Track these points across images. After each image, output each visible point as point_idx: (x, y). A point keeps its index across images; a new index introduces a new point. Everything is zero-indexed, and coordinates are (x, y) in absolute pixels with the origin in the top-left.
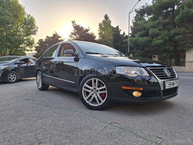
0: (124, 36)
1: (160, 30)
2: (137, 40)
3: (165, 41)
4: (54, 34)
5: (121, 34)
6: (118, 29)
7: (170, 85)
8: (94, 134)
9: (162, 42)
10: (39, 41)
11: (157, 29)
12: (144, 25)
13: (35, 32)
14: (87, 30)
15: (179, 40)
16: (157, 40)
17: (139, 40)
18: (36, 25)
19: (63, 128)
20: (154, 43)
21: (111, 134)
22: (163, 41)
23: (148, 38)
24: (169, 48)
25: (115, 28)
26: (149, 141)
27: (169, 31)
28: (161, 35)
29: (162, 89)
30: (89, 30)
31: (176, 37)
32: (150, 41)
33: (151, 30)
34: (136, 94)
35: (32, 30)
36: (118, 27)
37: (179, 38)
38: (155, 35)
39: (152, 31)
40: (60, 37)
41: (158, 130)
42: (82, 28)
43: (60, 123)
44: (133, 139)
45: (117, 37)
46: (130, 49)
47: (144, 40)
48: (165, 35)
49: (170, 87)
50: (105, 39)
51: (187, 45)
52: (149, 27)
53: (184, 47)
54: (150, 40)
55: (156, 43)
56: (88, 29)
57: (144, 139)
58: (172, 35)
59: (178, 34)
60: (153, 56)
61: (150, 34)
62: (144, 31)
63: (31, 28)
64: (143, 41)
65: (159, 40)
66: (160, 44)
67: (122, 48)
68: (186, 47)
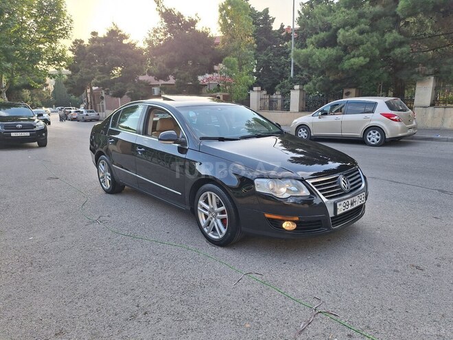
0: (283, 34)
1: (361, 32)
2: (310, 56)
3: (373, 60)
4: (112, 30)
5: (273, 29)
6: (268, 17)
7: (347, 207)
8: (223, 295)
9: (364, 63)
10: (74, 43)
11: (355, 29)
12: (326, 19)
13: (67, 32)
14: (193, 23)
15: (404, 57)
16: (354, 57)
17: (314, 57)
18: (67, 14)
19: (173, 284)
20: (346, 65)
21: (248, 295)
22: (368, 59)
23: (335, 51)
24: (380, 75)
25: (260, 14)
26: (302, 305)
27: (383, 34)
28: (365, 46)
29: (331, 214)
30: (197, 21)
31: (398, 51)
32: (339, 59)
33: (341, 31)
34: (288, 225)
35: (60, 27)
36: (266, 11)
37: (402, 54)
38: (351, 45)
39: (343, 35)
40: (127, 38)
41: (319, 284)
42: (180, 16)
43: (167, 275)
44: (280, 303)
45: (266, 37)
46: (294, 70)
47: (324, 55)
48: (372, 44)
49: (346, 210)
50: (235, 44)
51: (420, 68)
52: (338, 26)
53: (412, 74)
54: (340, 56)
55: (352, 65)
56: (194, 18)
57: (296, 303)
58: (390, 44)
59: (401, 44)
60: (345, 91)
61: (340, 42)
62: (327, 33)
63: (56, 21)
64: (324, 58)
65: (358, 56)
66: (362, 67)
67: (278, 66)
68: (418, 73)
